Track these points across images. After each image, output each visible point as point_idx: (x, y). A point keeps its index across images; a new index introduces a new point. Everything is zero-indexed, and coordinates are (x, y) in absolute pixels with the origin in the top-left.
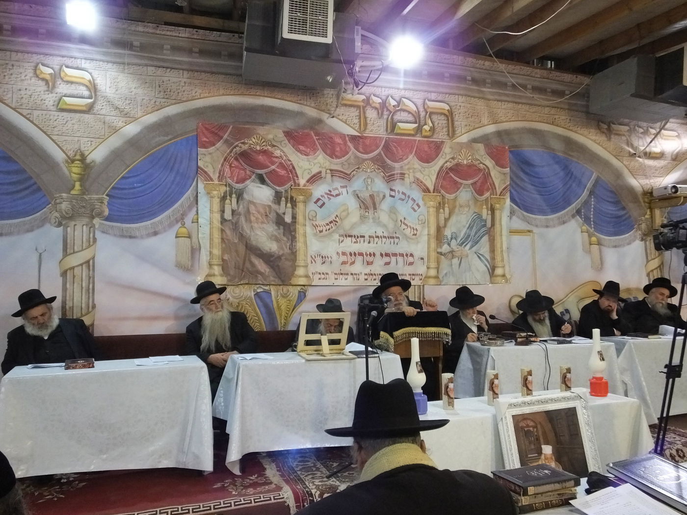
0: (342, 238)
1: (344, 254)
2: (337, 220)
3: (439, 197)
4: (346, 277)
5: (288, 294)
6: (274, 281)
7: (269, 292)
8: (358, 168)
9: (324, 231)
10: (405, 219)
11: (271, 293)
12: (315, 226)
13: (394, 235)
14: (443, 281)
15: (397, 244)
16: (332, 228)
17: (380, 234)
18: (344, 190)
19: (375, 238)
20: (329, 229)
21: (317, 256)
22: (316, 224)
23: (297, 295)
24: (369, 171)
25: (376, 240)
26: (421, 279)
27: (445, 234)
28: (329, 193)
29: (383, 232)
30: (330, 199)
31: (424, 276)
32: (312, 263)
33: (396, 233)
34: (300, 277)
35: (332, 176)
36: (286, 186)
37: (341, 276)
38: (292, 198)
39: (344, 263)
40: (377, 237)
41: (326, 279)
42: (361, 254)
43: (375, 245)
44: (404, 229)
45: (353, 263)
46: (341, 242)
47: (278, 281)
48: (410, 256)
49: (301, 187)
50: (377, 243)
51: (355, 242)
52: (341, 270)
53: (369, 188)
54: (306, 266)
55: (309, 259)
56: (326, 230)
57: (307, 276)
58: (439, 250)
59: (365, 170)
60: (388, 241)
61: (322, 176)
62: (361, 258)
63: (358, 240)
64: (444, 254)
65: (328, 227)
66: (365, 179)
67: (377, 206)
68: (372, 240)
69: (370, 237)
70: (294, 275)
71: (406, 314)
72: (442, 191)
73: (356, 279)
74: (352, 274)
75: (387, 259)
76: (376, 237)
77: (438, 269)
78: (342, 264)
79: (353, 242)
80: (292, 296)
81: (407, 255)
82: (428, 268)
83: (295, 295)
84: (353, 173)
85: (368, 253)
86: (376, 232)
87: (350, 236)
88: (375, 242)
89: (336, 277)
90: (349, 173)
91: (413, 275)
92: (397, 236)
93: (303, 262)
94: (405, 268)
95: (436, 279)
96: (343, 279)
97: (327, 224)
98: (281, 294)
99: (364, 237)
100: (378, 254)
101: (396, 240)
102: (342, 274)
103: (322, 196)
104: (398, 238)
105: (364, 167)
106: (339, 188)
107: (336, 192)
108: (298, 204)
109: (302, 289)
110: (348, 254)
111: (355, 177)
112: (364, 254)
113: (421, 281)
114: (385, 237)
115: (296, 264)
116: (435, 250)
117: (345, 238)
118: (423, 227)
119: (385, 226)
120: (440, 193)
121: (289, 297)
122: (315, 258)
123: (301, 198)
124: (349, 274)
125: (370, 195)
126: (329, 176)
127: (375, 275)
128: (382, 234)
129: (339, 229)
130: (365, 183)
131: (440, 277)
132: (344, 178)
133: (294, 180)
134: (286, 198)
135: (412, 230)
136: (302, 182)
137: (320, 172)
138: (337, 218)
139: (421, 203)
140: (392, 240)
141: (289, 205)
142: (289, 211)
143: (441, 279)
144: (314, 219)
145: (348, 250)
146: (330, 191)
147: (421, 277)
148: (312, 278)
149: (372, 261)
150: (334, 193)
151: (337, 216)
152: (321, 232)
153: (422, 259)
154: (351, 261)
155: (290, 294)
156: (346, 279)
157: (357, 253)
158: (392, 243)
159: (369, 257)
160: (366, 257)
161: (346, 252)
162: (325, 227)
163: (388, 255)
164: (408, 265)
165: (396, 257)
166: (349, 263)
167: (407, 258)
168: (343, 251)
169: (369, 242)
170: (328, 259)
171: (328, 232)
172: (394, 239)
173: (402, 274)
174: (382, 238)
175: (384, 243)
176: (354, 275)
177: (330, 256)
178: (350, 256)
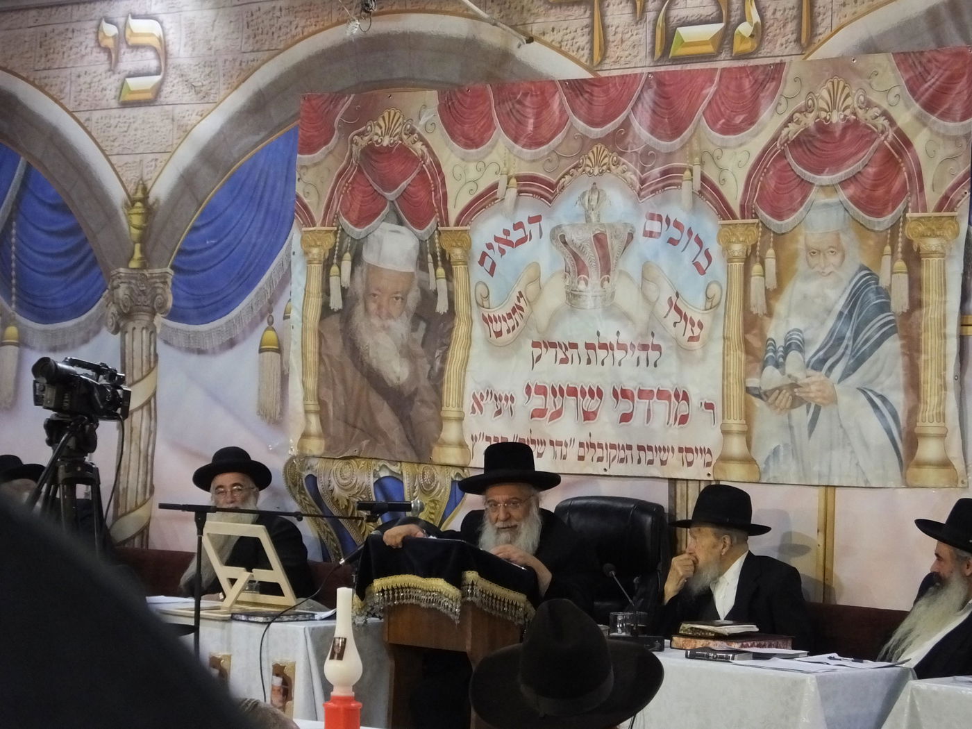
0: (537, 351)
1: (541, 390)
2: (522, 304)
3: (754, 229)
4: (541, 449)
5: (433, 485)
6: (404, 453)
7: (401, 479)
8: (576, 167)
9: (504, 332)
10: (677, 295)
11: (402, 482)
12: (487, 320)
13: (649, 341)
14: (766, 471)
15: (655, 366)
16: (517, 324)
17: (610, 338)
18: (534, 228)
19: (598, 349)
20: (513, 328)
21: (485, 395)
22: (489, 316)
23: (449, 489)
24: (596, 172)
25: (602, 353)
26: (708, 464)
27: (768, 337)
28: (504, 237)
29: (618, 334)
30: (503, 252)
31: (716, 455)
32: (474, 411)
33: (653, 334)
34: (449, 445)
35: (519, 192)
36: (428, 227)
38: (443, 252)
39: (538, 413)
40: (603, 346)
42: (573, 392)
44: (675, 324)
45: (558, 414)
46: (536, 362)
47: (411, 455)
48: (682, 399)
49: (452, 227)
50: (603, 364)
51: (561, 361)
52: (531, 431)
53: (594, 218)
54: (460, 420)
55: (468, 402)
56: (508, 331)
57: (462, 445)
58: (753, 382)
59: (588, 169)
60: (631, 357)
61: (497, 196)
62: (571, 401)
63: (568, 354)
64: (765, 393)
65: (511, 323)
66: (584, 194)
67: (613, 261)
68: (592, 354)
69: (588, 346)
70: (439, 441)
72: (762, 213)
73: (559, 455)
74: (552, 443)
75: (625, 406)
76: (600, 348)
77: (747, 435)
78: (533, 416)
79: (558, 359)
80: (440, 491)
81: (677, 396)
82: (726, 433)
83: (446, 489)
84: (563, 180)
85: (587, 390)
86: (599, 334)
87: (553, 345)
88: (600, 360)
90: (554, 181)
91: (689, 450)
92: (655, 342)
93: (456, 409)
94: (671, 431)
95: (747, 466)
97: (510, 316)
98: (420, 485)
99: (574, 346)
100: (608, 393)
101: (653, 355)
102: (533, 442)
103: (490, 246)
104: (657, 348)
105: (588, 162)
106: (525, 222)
107: (519, 234)
108: (454, 267)
109: (458, 475)
110: (549, 391)
111: (565, 191)
112: (579, 390)
113: (710, 470)
114: (622, 347)
115: (443, 414)
116: (743, 382)
117: (544, 349)
118: (715, 317)
119: (626, 316)
120: (757, 217)
121: (435, 493)
122: (482, 400)
123: (458, 251)
124: (548, 443)
125: (596, 236)
126: (513, 192)
127: (600, 446)
128: (614, 340)
129: (529, 329)
130: (583, 205)
131: (760, 459)
132: (542, 196)
133: (440, 211)
134: (434, 256)
135: (689, 326)
136: (453, 214)
137: (494, 187)
138: (522, 300)
139: (715, 249)
140: (643, 355)
141: (441, 271)
142: (442, 285)
143: (762, 466)
144: (486, 304)
145: (547, 381)
146: (507, 232)
147: (708, 457)
148: (470, 447)
149: (593, 410)
150: (516, 236)
151: (520, 293)
152: (499, 334)
153: (709, 406)
154: (554, 410)
155: (436, 485)
157: (565, 389)
158: (643, 363)
159: (588, 399)
160: (582, 400)
161: (545, 387)
162: (506, 321)
163: (630, 395)
164: (679, 424)
165: (648, 401)
166: (548, 415)
167: (677, 403)
168: (538, 384)
169: (589, 362)
170: (505, 403)
171: (511, 335)
172: (648, 350)
173: (662, 447)
174: (612, 349)
175: (620, 364)
176: (557, 445)
177: (511, 396)
178: (553, 398)
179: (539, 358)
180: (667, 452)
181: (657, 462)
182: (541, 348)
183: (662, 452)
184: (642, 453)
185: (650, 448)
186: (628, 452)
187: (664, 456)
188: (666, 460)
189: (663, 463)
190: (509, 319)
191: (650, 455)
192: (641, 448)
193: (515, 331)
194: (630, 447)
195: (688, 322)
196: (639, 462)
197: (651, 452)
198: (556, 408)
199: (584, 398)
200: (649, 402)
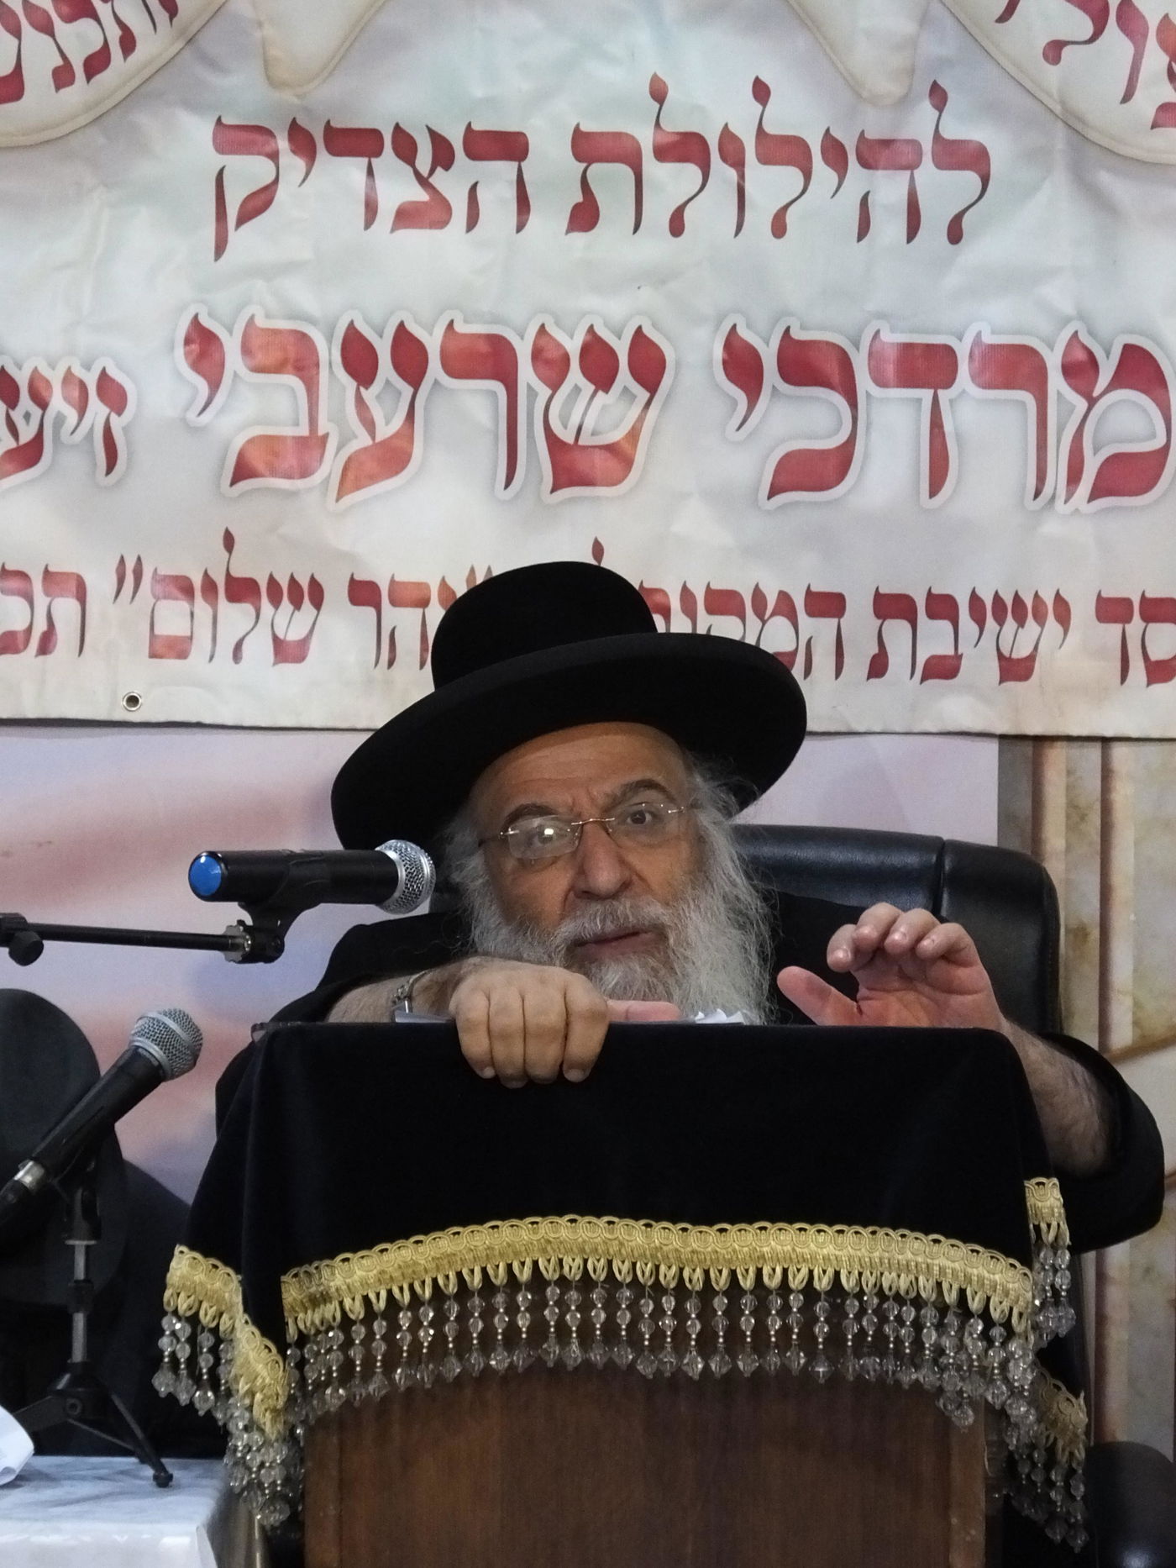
0: (248, 172)
4: (292, 623)
9: (37, 76)
13: (920, 124)
15: (955, 233)
16: (128, 42)
17: (717, 109)
19: (650, 164)
20: (97, 63)
25: (671, 180)
29: (761, 92)
33: (938, 96)
37: (235, 616)
40: (684, 148)
41: (46, 645)
43: (654, 245)
44: (1054, 50)
45: (384, 458)
46: (243, 219)
48: (1118, 382)
50: (677, 225)
51: (407, 217)
52: (229, 541)
56: (63, 76)
60: (828, 198)
63: (452, 185)
65: (77, 38)
68: (610, 180)
69: (586, 147)
71: (474, 1044)
74: (363, 593)
75: (804, 419)
76: (662, 153)
78: (243, 471)
79: (388, 208)
81: (1081, 370)
85: (573, 346)
86: (659, 93)
87: (352, 142)
88: (658, 212)
89: (173, 618)
91: (1160, 609)
92: (950, 131)
94: (1051, 527)
96: (259, 647)
97: (76, 8)
100: (695, 359)
101: (943, 188)
102: (241, 590)
104: (974, 159)
110: (329, 353)
112: (524, 350)
114: (782, 149)
117: (292, 163)
124: (336, 592)
128: (743, 119)
129: (212, 64)
140: (889, 189)
145: (314, 306)
149: (615, 436)
154: (363, 440)
156: (286, 652)
157: (433, 343)
158: (889, 226)
159: (577, 390)
160: (544, 392)
161: (303, 337)
162: (47, 28)
163: (832, 369)
164: (1095, 494)
165: (926, 395)
166: (331, 465)
167: (1081, 404)
168: (261, 322)
169: (585, 216)
170: (71, 415)
171: (79, 91)
172: (912, 166)
173: (1009, 601)
174: (738, 164)
175: (779, 227)
176: (394, 602)
177: (104, 375)
178: (350, 384)
179: (259, 203)
180: (1030, 621)
181: (980, 663)
182: (274, 156)
183: (1010, 623)
184: (897, 631)
185: (942, 607)
186: (821, 630)
187: (1021, 640)
188: (1031, 658)
189: (1014, 669)
190: (69, 19)
191: (936, 638)
192: (891, 606)
193: (105, 78)
194: (828, 604)
195: (1152, 43)
196: (878, 667)
197: (945, 626)
198: (372, 433)
199: (555, 386)
200: (935, 401)
